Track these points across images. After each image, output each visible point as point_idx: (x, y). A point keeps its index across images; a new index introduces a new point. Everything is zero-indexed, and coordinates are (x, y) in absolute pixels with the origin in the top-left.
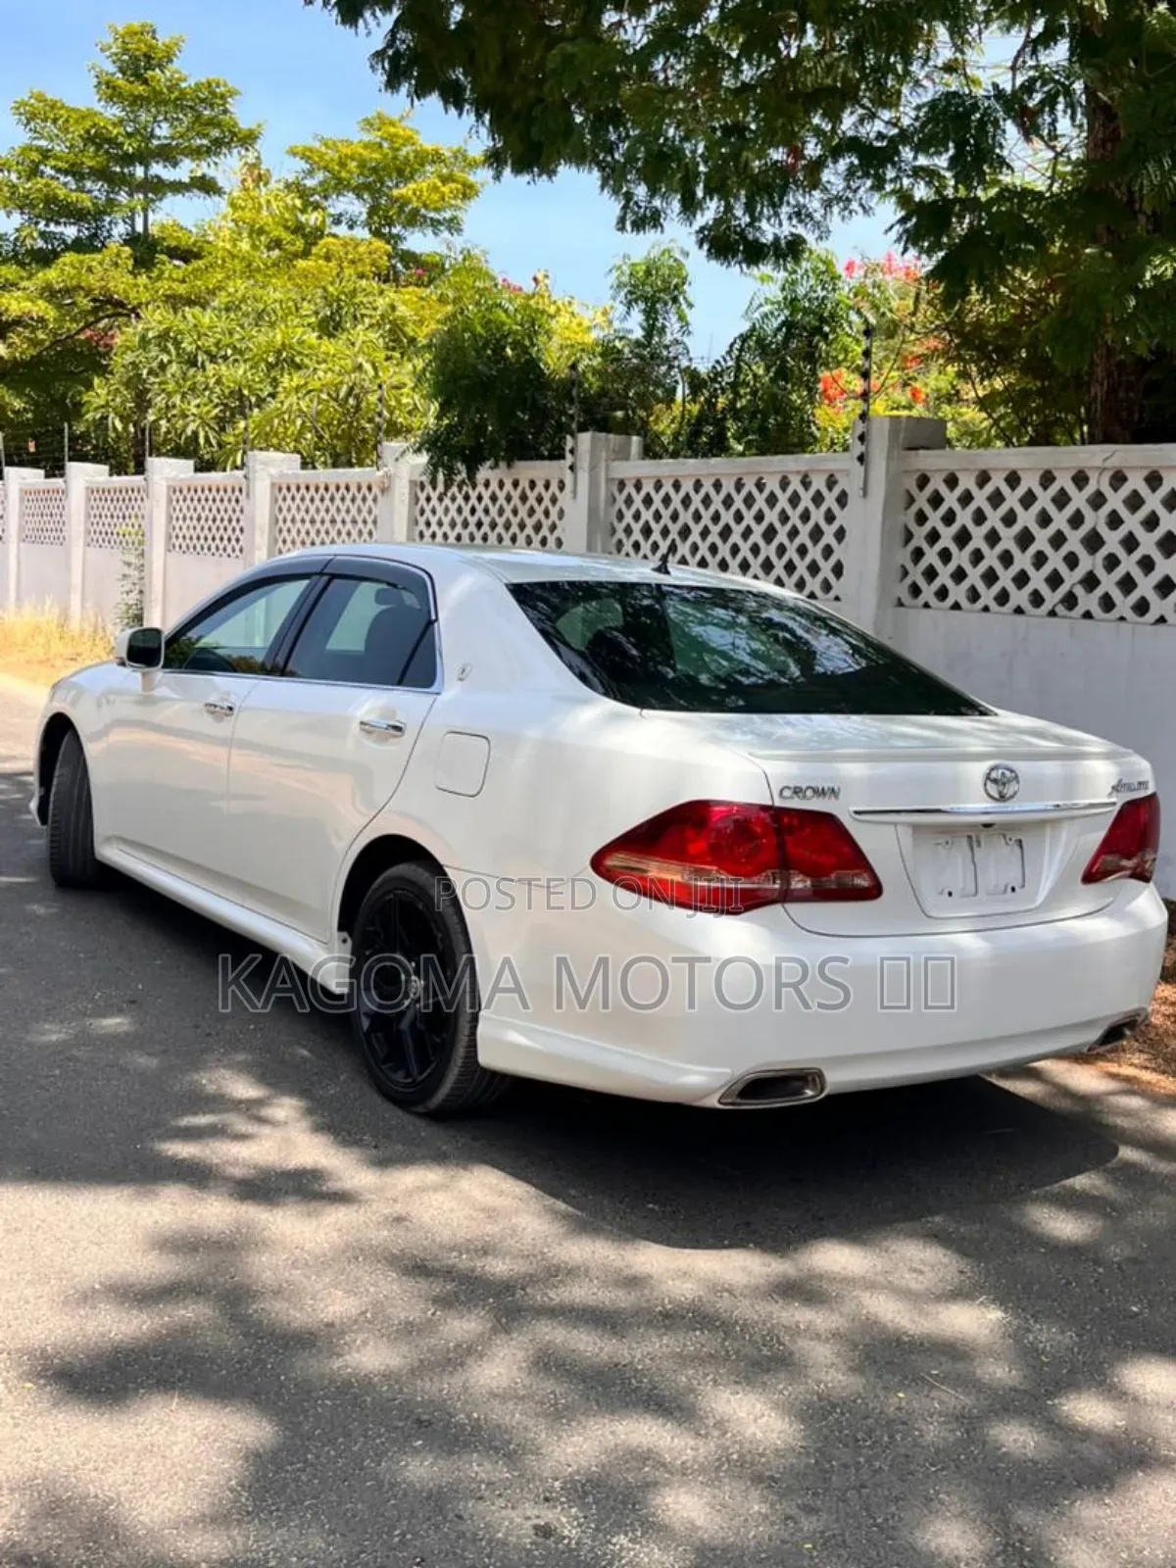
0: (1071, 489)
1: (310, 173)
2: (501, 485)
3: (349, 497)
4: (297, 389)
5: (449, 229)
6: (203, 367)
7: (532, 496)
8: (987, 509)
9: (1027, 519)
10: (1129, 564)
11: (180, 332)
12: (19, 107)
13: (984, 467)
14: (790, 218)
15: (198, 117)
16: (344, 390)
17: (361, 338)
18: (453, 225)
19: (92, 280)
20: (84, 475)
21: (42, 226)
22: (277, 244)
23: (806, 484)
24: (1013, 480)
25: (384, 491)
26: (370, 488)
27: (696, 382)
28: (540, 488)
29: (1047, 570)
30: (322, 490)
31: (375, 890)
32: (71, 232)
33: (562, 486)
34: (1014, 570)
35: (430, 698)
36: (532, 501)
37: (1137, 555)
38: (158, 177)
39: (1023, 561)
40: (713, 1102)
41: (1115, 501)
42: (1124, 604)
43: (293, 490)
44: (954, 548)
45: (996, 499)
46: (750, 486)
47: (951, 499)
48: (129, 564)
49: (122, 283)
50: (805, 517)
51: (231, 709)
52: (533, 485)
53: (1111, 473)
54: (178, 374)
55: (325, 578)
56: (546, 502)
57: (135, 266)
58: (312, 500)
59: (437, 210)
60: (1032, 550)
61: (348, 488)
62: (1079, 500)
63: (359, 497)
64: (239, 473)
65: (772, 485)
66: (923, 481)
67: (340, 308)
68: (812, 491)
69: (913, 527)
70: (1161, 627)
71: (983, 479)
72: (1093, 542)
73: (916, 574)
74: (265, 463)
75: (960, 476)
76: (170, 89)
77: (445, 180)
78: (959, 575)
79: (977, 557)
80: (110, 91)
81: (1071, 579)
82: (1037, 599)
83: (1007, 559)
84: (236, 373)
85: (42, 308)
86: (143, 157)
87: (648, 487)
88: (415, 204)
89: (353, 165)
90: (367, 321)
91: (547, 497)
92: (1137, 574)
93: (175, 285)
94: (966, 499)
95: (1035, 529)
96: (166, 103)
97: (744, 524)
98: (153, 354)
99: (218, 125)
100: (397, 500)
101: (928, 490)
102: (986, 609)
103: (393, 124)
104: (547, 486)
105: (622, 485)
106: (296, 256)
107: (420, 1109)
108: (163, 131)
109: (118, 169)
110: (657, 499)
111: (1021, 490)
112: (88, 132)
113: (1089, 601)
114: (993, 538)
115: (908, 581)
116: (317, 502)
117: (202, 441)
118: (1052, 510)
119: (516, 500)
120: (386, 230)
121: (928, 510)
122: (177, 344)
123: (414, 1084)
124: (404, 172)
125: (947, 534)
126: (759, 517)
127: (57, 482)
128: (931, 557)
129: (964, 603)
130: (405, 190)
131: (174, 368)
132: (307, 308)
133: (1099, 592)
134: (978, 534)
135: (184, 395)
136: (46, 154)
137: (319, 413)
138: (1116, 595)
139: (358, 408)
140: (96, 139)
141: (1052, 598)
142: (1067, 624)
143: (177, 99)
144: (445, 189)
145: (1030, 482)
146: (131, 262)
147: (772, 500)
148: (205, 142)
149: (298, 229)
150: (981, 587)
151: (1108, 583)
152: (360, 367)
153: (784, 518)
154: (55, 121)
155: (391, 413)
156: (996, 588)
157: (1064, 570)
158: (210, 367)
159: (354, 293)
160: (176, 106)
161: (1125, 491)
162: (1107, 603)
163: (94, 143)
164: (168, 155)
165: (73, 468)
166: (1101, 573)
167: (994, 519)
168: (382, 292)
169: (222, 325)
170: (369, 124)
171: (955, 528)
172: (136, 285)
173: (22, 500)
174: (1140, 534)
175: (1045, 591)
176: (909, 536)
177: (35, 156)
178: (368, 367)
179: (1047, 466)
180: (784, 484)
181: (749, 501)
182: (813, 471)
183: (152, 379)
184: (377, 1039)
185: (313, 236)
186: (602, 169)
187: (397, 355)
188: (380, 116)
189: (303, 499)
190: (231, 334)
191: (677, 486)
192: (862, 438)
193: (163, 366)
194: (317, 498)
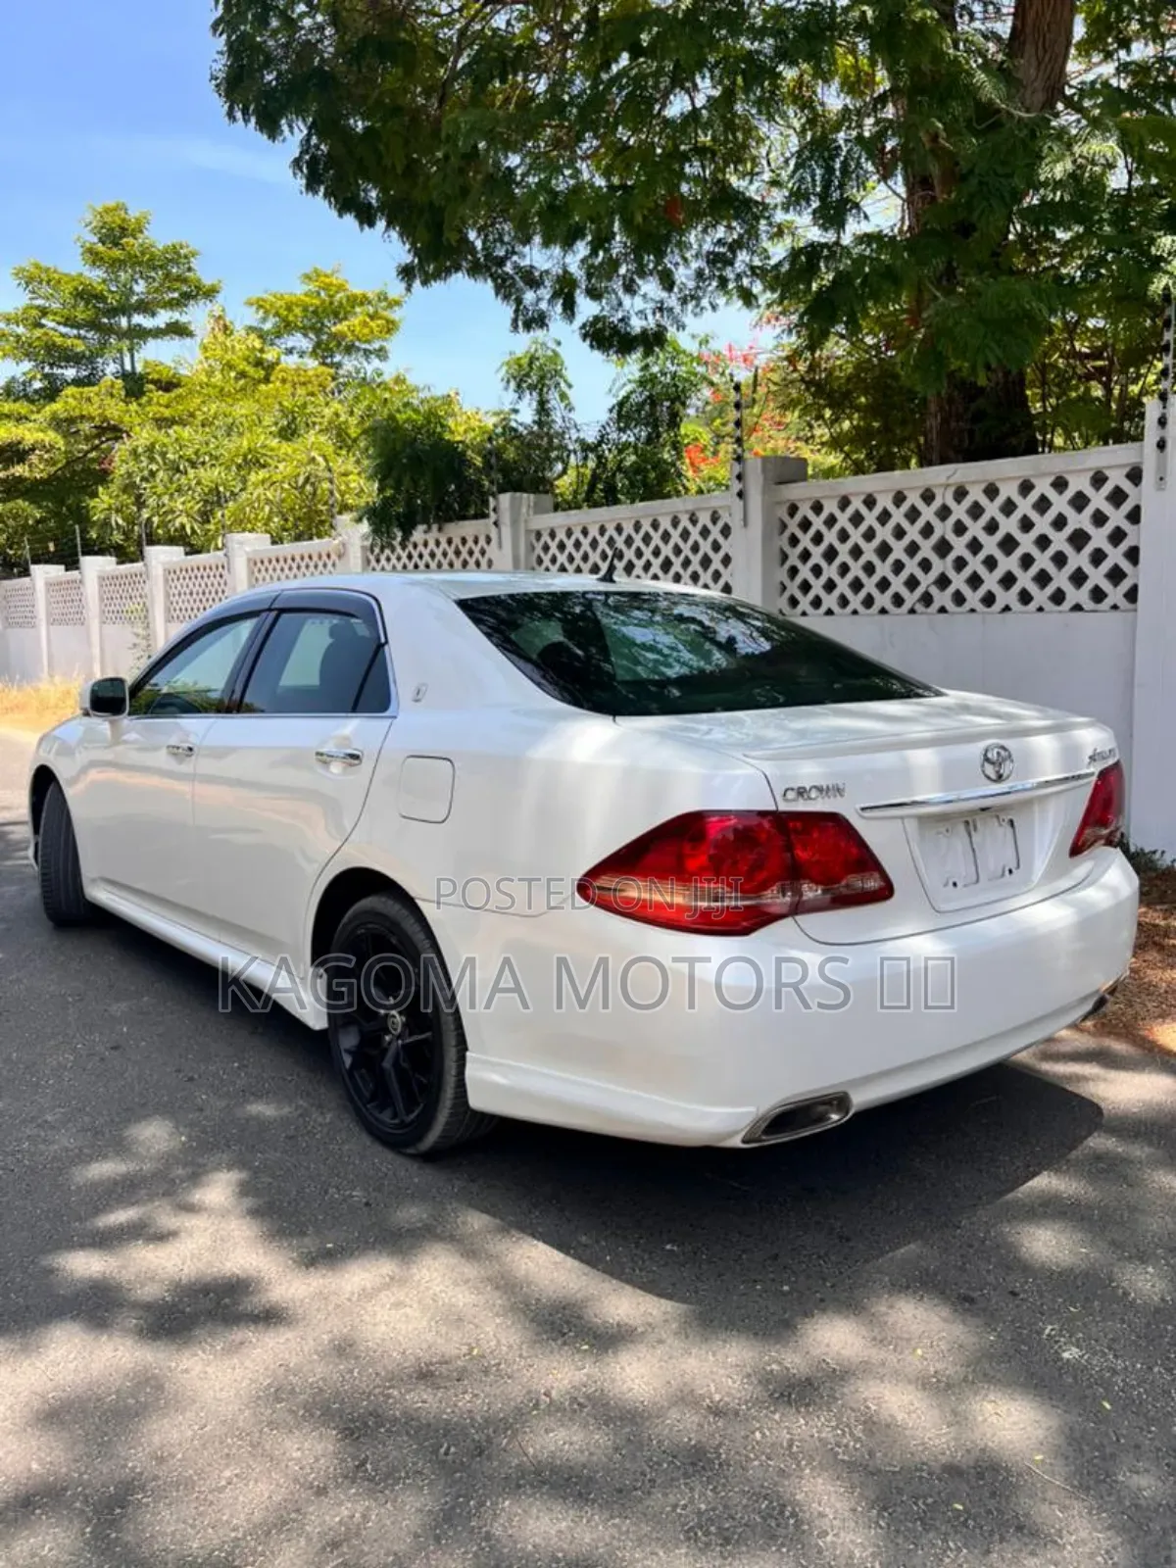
0: (921, 505)
1: (264, 320)
2: (438, 543)
3: (312, 564)
4: (263, 482)
5: (378, 356)
6: (186, 473)
7: (464, 551)
8: (850, 528)
9: (884, 533)
10: (975, 564)
11: (164, 445)
12: (19, 273)
13: (843, 493)
14: (654, 313)
15: (168, 275)
16: (301, 480)
17: (313, 439)
18: (382, 354)
19: (92, 410)
20: (95, 566)
21: (47, 370)
22: (242, 375)
23: (694, 521)
24: (870, 502)
25: (340, 556)
26: (329, 556)
27: (586, 448)
28: (470, 543)
29: (904, 575)
30: (289, 561)
31: (346, 924)
32: (70, 373)
33: (488, 540)
34: (876, 578)
35: (387, 722)
36: (464, 555)
37: (982, 556)
38: (139, 325)
39: (883, 569)
40: (736, 1142)
41: (959, 512)
42: (973, 598)
43: (266, 563)
44: (823, 564)
45: (857, 519)
46: (646, 527)
47: (818, 523)
48: (137, 635)
49: (115, 410)
50: (695, 548)
51: (191, 749)
52: (464, 541)
53: (953, 489)
54: (166, 479)
55: (273, 614)
56: (477, 554)
57: (127, 395)
58: (282, 570)
59: (368, 342)
60: (891, 559)
61: (310, 557)
62: (928, 513)
63: (320, 564)
64: (220, 553)
65: (665, 524)
66: (793, 510)
67: (294, 419)
68: (699, 526)
69: (787, 549)
70: (1007, 615)
71: (844, 503)
72: (943, 548)
73: (793, 588)
74: (241, 543)
75: (823, 502)
76: (143, 253)
77: (372, 317)
78: (830, 586)
79: (844, 569)
80: (94, 258)
81: (926, 581)
82: (898, 600)
83: (869, 569)
84: (210, 475)
85: (51, 437)
86: (125, 309)
87: (561, 535)
88: (350, 337)
89: (297, 311)
90: (317, 427)
91: (477, 550)
92: (982, 571)
93: (162, 409)
94: (831, 521)
95: (891, 541)
96: (140, 264)
97: (644, 559)
98: (144, 464)
99: (185, 281)
100: (352, 560)
101: (798, 517)
102: (855, 612)
103: (326, 276)
104: (476, 542)
105: (539, 535)
106: (260, 381)
107: (411, 1151)
108: (140, 287)
109: (105, 320)
110: (569, 544)
111: (877, 510)
112: (76, 289)
113: (942, 598)
114: (856, 552)
115: (787, 594)
116: (286, 571)
117: (189, 531)
118: (905, 524)
119: (451, 555)
120: (329, 360)
121: (799, 534)
122: (163, 455)
123: (403, 1125)
124: (339, 313)
125: (816, 553)
126: (656, 553)
127: (74, 574)
128: (805, 572)
129: (836, 609)
130: (341, 327)
131: (161, 474)
132: (268, 420)
133: (951, 590)
134: (844, 550)
135: (172, 495)
136: (44, 312)
137: (283, 501)
138: (966, 591)
139: (314, 494)
140: (86, 295)
141: (911, 599)
142: (926, 617)
143: (149, 260)
144: (372, 324)
145: (885, 502)
146: (123, 393)
147: (666, 537)
148: (176, 295)
149: (259, 363)
150: (849, 594)
151: (958, 582)
152: (313, 459)
153: (678, 551)
154: (48, 282)
155: (342, 496)
156: (862, 594)
157: (919, 574)
158: (191, 472)
159: (305, 405)
160: (149, 267)
161: (967, 502)
162: (959, 599)
163: (82, 298)
164: (145, 307)
165: (87, 562)
166: (951, 574)
167: (856, 536)
168: (327, 404)
169: (199, 437)
170: (308, 277)
171: (824, 546)
172: (128, 411)
173: (48, 591)
174: (983, 537)
175: (904, 592)
176: (785, 557)
177: (34, 312)
178: (320, 459)
179: (898, 487)
180: (675, 523)
181: (647, 539)
182: (699, 509)
183: (144, 485)
184: (362, 1077)
185: (269, 368)
186: (494, 280)
187: (344, 452)
188: (316, 271)
189: (274, 570)
190: (207, 444)
191: (585, 532)
192: (739, 477)
193: (153, 474)
194: (286, 568)
